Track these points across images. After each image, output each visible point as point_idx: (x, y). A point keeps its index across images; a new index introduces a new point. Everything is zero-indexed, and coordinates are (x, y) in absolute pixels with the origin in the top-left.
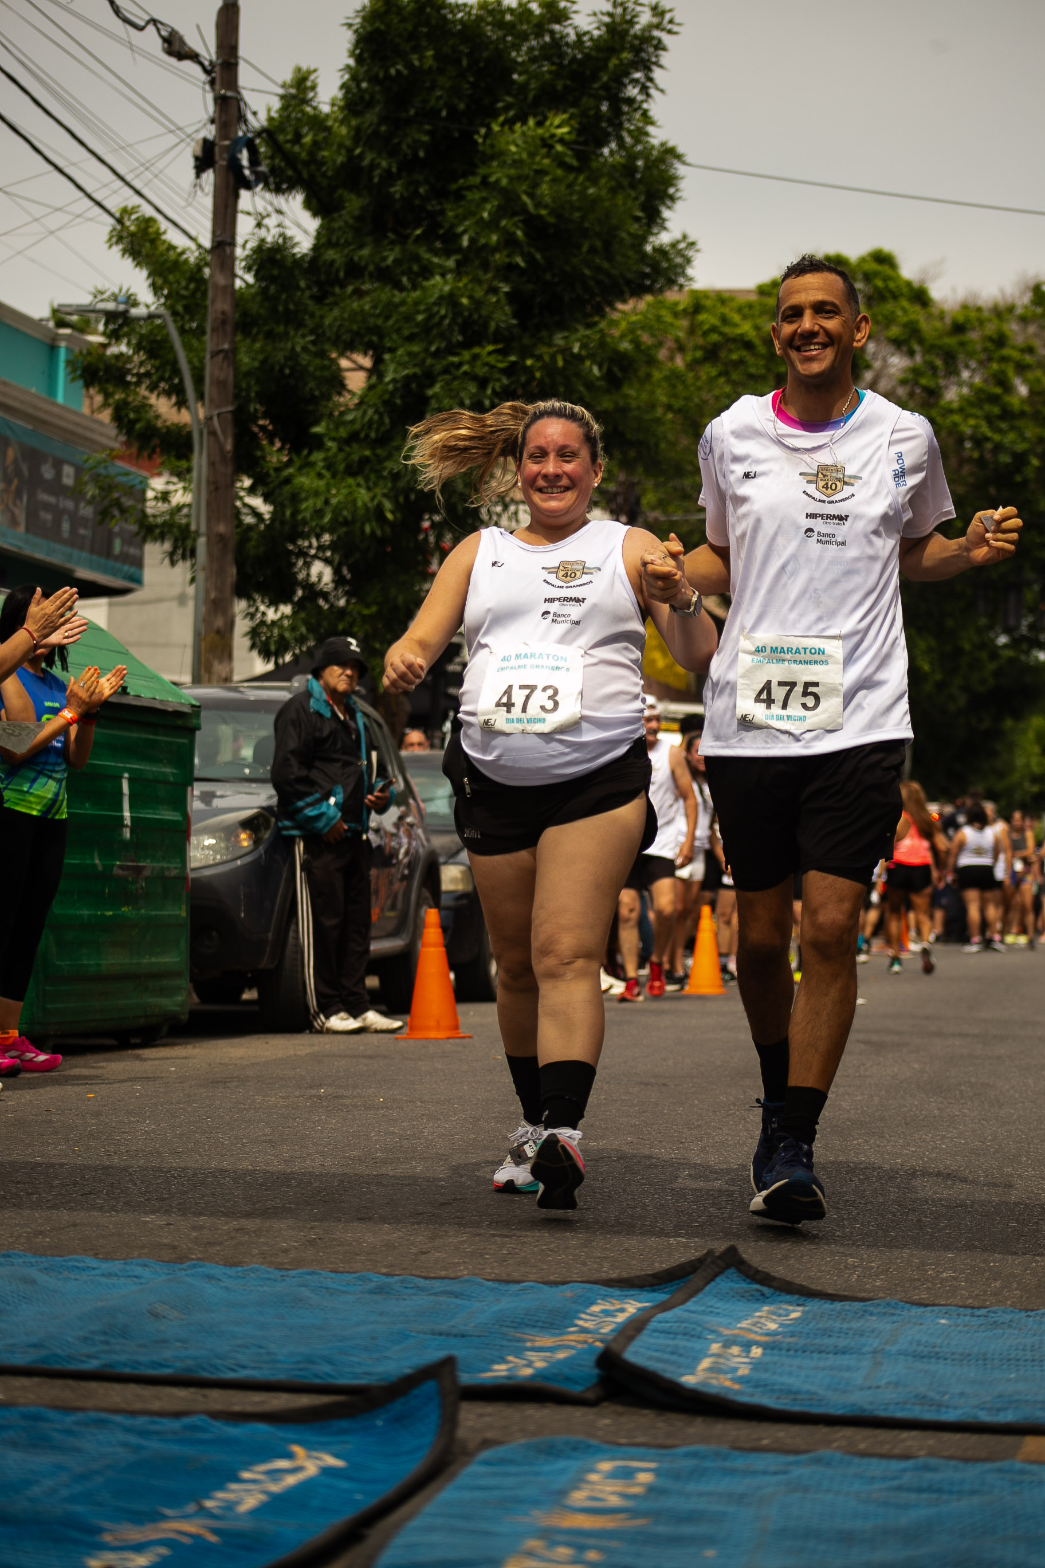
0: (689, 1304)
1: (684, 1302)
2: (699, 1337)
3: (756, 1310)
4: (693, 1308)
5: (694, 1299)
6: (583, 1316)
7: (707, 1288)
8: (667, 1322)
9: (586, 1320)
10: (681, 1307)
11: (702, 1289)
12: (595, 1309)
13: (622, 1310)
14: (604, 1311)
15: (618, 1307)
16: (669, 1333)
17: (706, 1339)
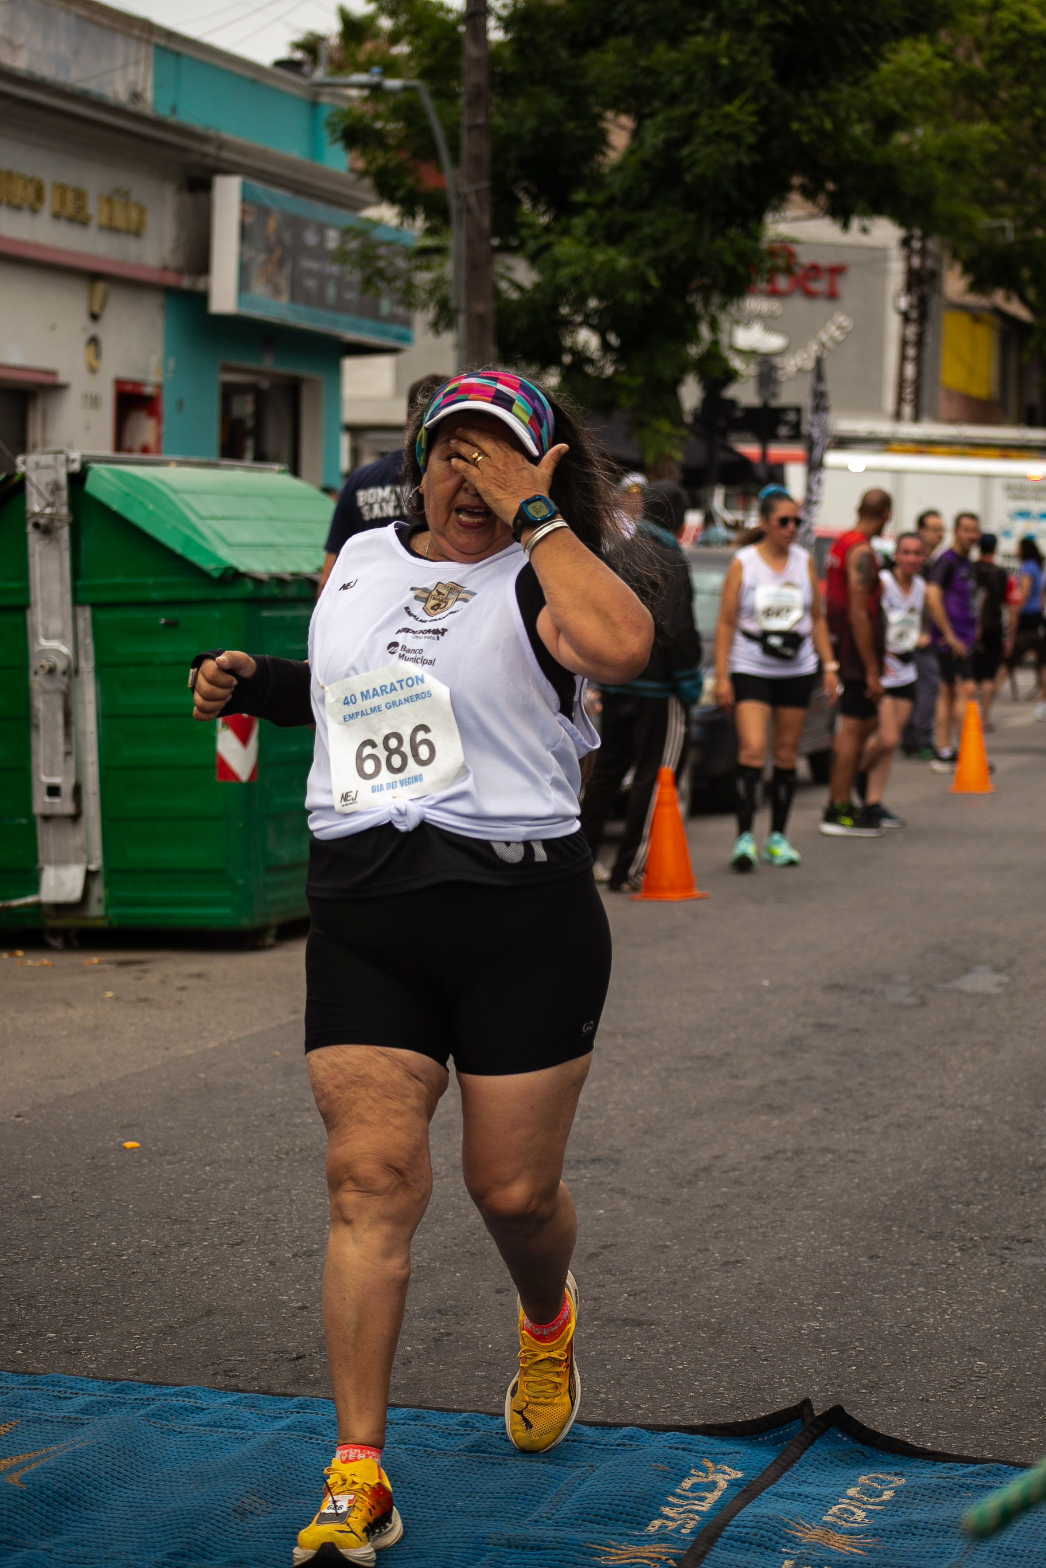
0: (781, 1480)
1: (774, 1481)
2: (774, 1550)
3: (852, 1483)
4: (780, 1490)
5: (787, 1474)
6: (671, 1499)
7: (804, 1456)
8: (745, 1527)
9: (673, 1505)
10: (771, 1488)
11: (799, 1458)
12: (687, 1484)
13: (712, 1486)
14: (695, 1488)
15: (711, 1478)
16: (744, 1542)
17: (781, 1553)
